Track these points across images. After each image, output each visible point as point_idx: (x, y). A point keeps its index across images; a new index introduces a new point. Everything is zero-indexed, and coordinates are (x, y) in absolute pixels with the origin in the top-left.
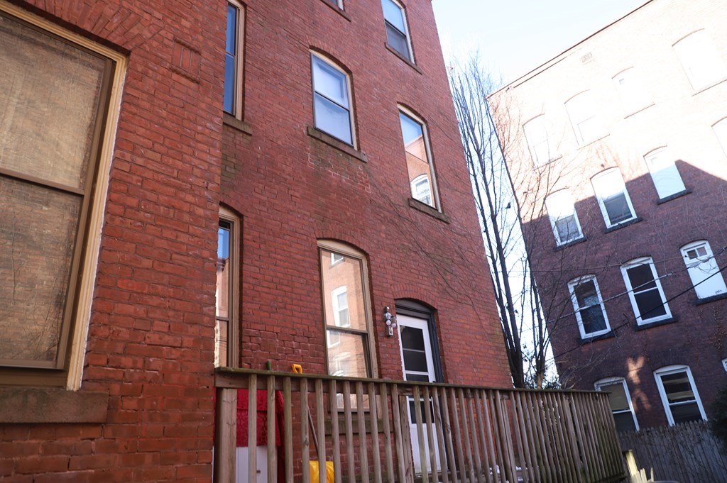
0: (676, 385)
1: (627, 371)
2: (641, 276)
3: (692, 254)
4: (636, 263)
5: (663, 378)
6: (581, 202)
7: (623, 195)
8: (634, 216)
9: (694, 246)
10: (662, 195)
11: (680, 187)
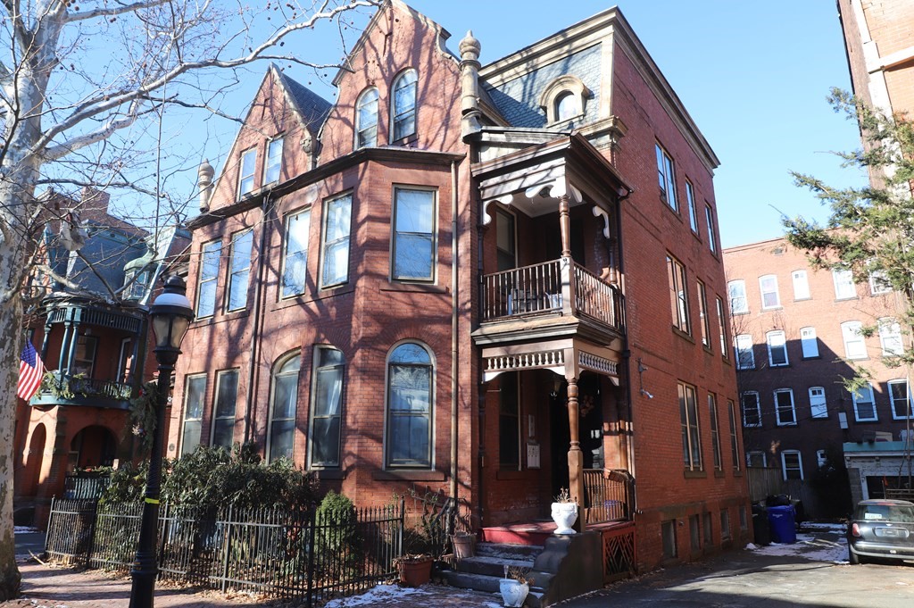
0: (791, 460)
1: (770, 447)
2: (784, 399)
3: (814, 393)
4: (784, 390)
5: (785, 455)
6: (758, 345)
7: (783, 349)
8: (787, 363)
9: (817, 388)
10: (805, 356)
11: (816, 354)
